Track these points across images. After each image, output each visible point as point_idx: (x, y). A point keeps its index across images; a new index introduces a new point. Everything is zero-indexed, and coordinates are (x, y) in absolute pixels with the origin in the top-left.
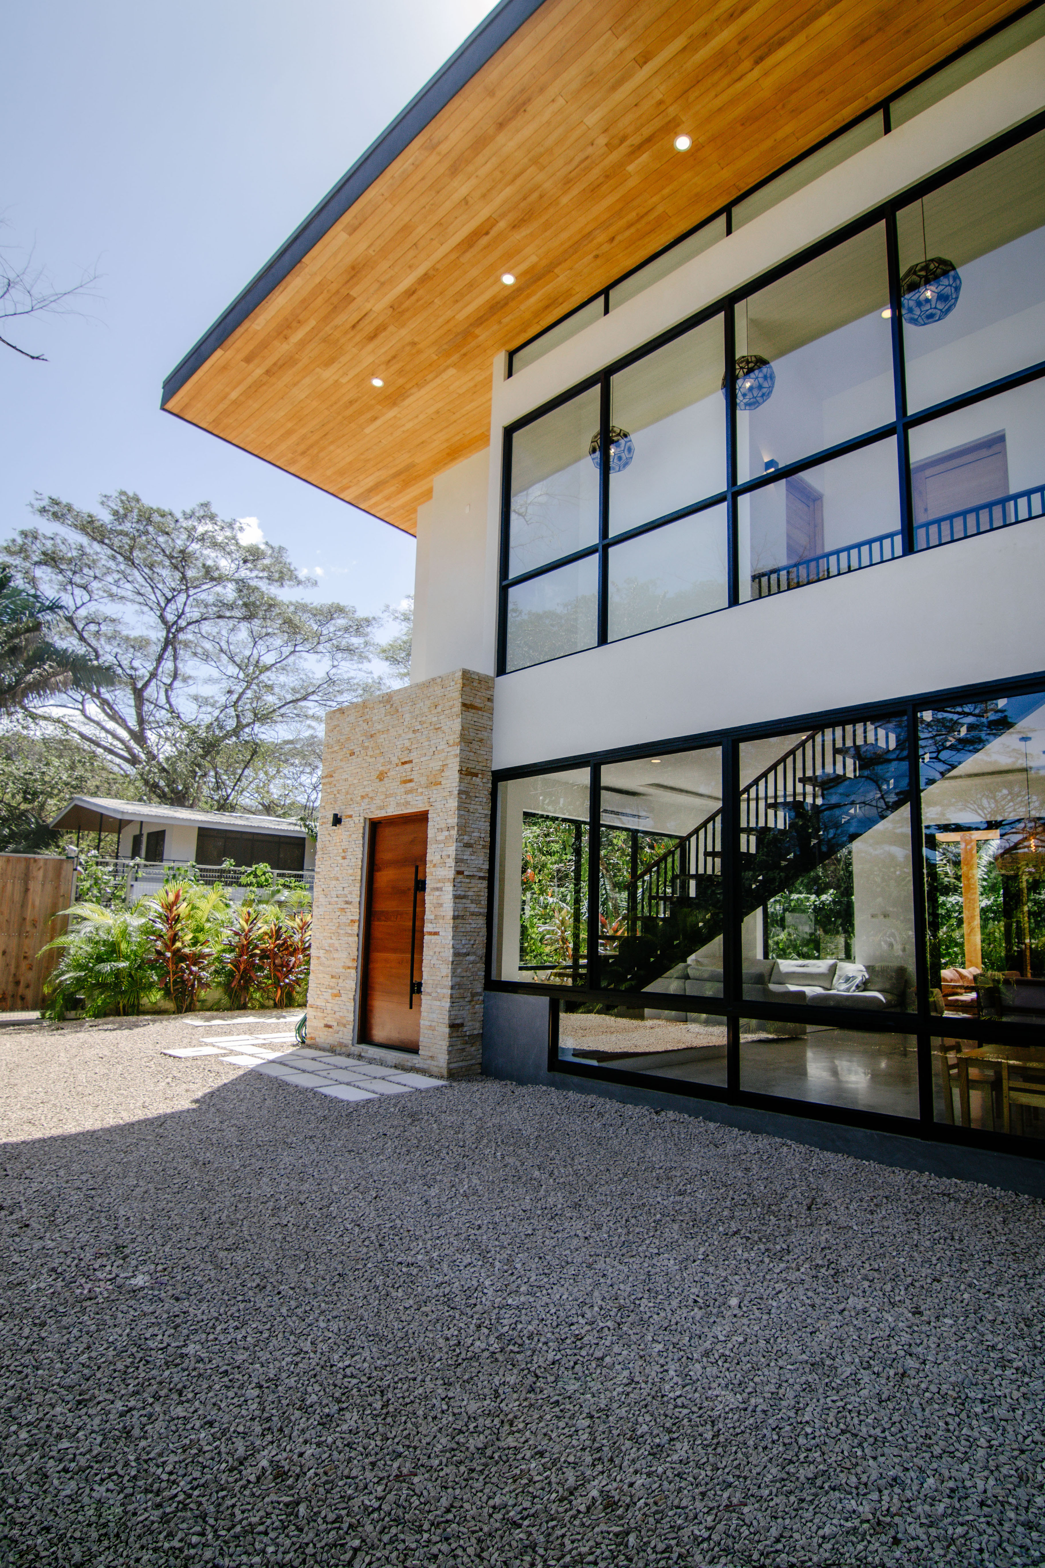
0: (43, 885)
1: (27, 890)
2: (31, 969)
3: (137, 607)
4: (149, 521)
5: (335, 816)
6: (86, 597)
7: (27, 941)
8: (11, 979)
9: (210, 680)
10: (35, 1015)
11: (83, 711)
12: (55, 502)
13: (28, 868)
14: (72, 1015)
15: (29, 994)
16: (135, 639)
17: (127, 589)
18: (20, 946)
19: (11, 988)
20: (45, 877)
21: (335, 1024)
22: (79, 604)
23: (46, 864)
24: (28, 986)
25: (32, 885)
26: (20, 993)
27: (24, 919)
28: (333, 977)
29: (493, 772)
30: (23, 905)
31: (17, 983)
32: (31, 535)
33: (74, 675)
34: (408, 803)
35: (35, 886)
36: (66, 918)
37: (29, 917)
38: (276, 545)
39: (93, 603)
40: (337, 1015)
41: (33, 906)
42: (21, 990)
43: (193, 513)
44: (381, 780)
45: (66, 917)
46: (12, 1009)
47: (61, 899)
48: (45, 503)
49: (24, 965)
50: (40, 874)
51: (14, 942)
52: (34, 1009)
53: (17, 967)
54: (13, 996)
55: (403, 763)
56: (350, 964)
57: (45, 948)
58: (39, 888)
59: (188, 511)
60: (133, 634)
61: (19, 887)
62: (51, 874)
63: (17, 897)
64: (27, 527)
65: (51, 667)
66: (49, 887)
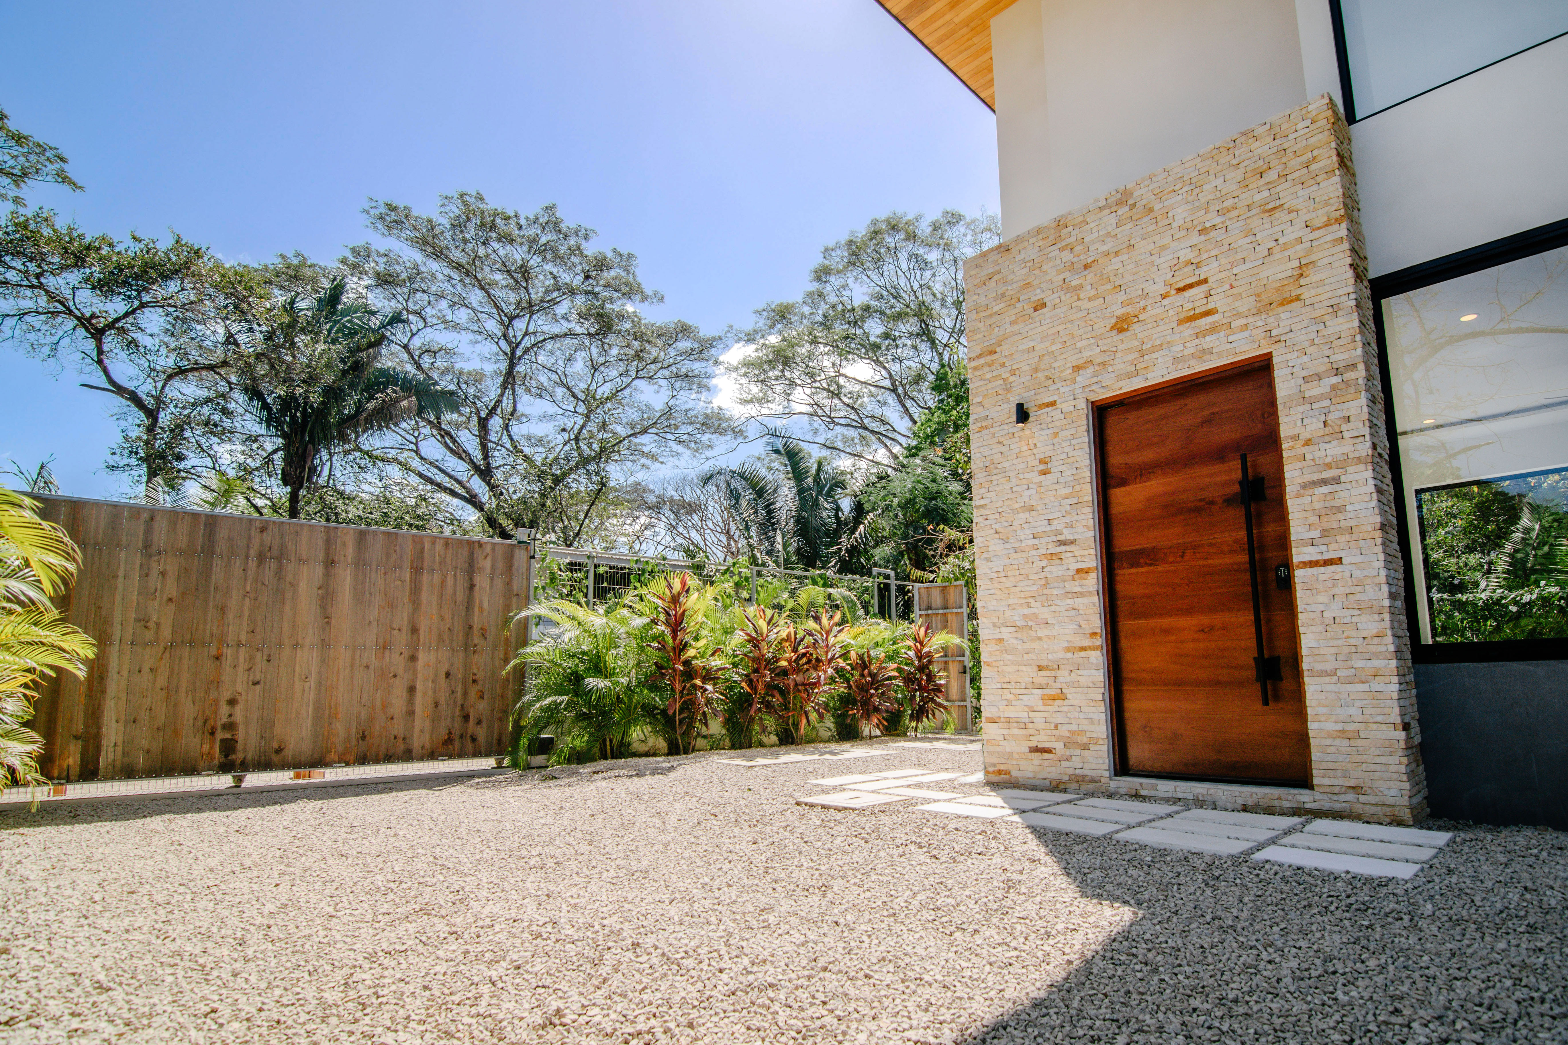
0: (492, 579)
1: (472, 586)
2: (482, 697)
3: (471, 336)
4: (493, 227)
5: (1020, 407)
6: (421, 325)
7: (476, 658)
8: (457, 712)
9: (545, 417)
10: (489, 763)
11: (417, 452)
12: (392, 208)
13: (471, 555)
14: (539, 760)
15: (482, 733)
16: (469, 373)
17: (462, 315)
18: (467, 665)
19: (458, 725)
20: (493, 568)
21: (1059, 746)
22: (414, 331)
23: (493, 550)
24: (479, 722)
25: (477, 580)
26: (470, 732)
27: (471, 627)
28: (1040, 668)
29: (1370, 281)
30: (469, 607)
31: (466, 718)
32: (363, 253)
33: (418, 400)
34: (1208, 352)
35: (482, 581)
36: (524, 625)
37: (476, 625)
38: (624, 252)
39: (429, 330)
40: (1063, 731)
41: (481, 609)
42: (471, 726)
43: (537, 219)
44: (1121, 330)
45: (525, 622)
46: (461, 755)
47: (515, 600)
48: (383, 210)
49: (473, 691)
50: (487, 564)
51: (459, 660)
52: (488, 755)
53: (465, 695)
54: (461, 736)
55: (1179, 290)
56: (1087, 643)
57: (513, 663)
58: (487, 583)
59: (532, 217)
60: (467, 367)
61: (462, 582)
62: (500, 565)
63: (461, 596)
64: (360, 243)
65: (394, 391)
66: (499, 583)
